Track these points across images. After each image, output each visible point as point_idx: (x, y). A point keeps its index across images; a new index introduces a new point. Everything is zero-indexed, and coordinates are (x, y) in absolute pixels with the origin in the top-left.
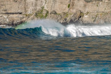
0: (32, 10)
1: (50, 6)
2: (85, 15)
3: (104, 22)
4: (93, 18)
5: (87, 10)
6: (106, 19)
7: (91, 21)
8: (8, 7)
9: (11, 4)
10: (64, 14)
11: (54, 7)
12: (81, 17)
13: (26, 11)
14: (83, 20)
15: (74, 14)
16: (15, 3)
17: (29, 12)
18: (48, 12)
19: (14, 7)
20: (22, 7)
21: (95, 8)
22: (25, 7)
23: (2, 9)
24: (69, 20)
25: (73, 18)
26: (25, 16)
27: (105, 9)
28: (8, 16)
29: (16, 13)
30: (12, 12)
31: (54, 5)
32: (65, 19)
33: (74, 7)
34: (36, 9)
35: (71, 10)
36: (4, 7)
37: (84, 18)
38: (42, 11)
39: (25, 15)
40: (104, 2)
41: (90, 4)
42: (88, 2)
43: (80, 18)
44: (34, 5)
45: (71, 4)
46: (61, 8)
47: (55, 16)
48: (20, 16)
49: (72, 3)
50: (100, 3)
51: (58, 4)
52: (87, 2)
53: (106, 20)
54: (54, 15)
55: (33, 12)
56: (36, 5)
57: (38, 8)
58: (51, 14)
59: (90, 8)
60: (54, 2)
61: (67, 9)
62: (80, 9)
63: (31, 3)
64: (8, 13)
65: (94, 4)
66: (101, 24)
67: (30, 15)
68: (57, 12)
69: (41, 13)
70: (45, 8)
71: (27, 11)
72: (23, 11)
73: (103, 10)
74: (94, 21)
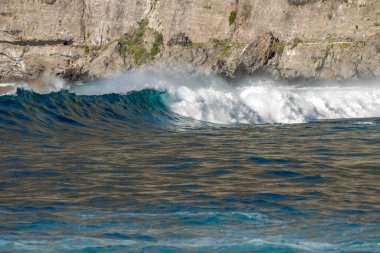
0: (105, 31)
1: (169, 18)
2: (286, 47)
3: (351, 73)
4: (314, 59)
5: (295, 30)
6: (360, 62)
7: (308, 68)
8: (22, 21)
9: (33, 11)
10: (215, 44)
11: (181, 21)
12: (273, 54)
13: (85, 35)
14: (280, 66)
15: (251, 45)
16: (49, 7)
17: (96, 39)
18: (160, 38)
19: (44, 22)
20: (73, 19)
21: (323, 23)
22: (82, 22)
23: (4, 29)
24: (235, 67)
25: (247, 60)
26: (81, 52)
27: (357, 27)
28: (24, 51)
29: (52, 43)
30: (39, 38)
31: (180, 13)
32: (221, 64)
33: (251, 20)
34: (119, 29)
35: (241, 30)
36: (10, 20)
37: (283, 59)
38: (141, 35)
39: (82, 47)
40: (354, 5)
41: (305, 10)
42: (297, 4)
43: (270, 58)
44: (112, 14)
45: (241, 10)
46: (205, 24)
47: (186, 51)
48: (64, 53)
49: (245, 7)
50: (341, 7)
51: (194, 11)
52: (294, 3)
53: (361, 67)
54: (181, 47)
55: (109, 40)
56: (120, 14)
57: (129, 24)
58: (170, 44)
59: (304, 25)
60: (182, 5)
61: (227, 29)
62: (272, 29)
63: (102, 8)
64: (23, 43)
65: (320, 11)
66: (343, 78)
67: (99, 48)
68: (192, 38)
69: (137, 40)
70: (152, 24)
71: (89, 35)
72: (75, 35)
73: (349, 32)
74: (319, 69)
